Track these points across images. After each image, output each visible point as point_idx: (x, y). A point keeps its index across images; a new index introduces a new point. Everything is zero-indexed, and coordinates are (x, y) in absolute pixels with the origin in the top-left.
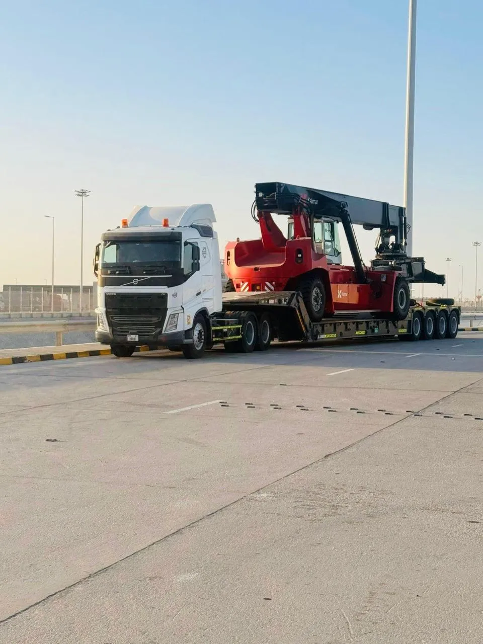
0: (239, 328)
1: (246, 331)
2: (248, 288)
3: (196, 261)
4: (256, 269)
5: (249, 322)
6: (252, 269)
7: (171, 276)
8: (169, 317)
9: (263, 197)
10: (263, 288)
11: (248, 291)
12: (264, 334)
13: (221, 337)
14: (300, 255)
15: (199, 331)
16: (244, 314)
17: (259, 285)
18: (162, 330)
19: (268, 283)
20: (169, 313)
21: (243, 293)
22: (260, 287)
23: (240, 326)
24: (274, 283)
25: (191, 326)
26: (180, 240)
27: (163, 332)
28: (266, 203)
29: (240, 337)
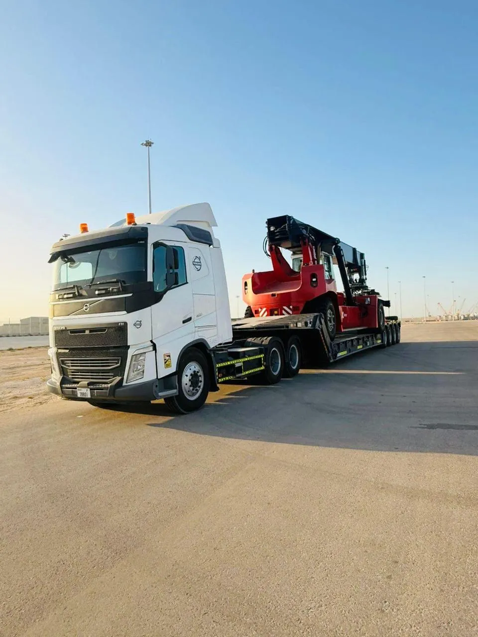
0: (261, 358)
1: (270, 360)
2: (266, 313)
3: (171, 271)
4: (273, 295)
5: (274, 349)
6: (268, 295)
7: (131, 295)
8: (131, 360)
9: (275, 230)
10: (281, 312)
11: (267, 316)
12: (292, 359)
13: (233, 374)
14: (314, 280)
15: (194, 372)
16: (266, 340)
17: (276, 310)
18: (122, 380)
19: (285, 308)
20: (131, 352)
21: (263, 319)
22: (278, 312)
23: (262, 356)
24: (291, 307)
25: (173, 369)
26: (145, 239)
27: (124, 384)
28: (277, 235)
29: (263, 368)
